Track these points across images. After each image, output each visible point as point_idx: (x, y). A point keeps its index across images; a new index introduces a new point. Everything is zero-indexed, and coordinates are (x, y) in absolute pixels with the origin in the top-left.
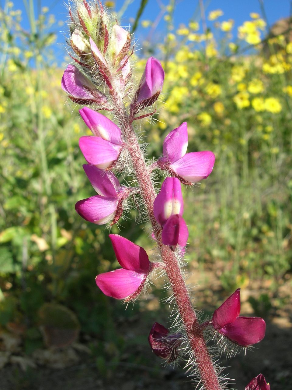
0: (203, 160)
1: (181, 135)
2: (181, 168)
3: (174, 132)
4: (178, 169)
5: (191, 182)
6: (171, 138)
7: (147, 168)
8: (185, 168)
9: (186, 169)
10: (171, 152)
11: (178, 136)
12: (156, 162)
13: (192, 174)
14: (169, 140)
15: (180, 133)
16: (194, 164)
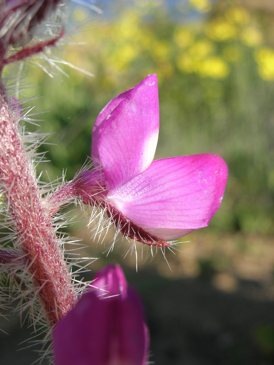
0: (199, 181)
1: (141, 110)
2: (140, 203)
3: (121, 100)
4: (131, 207)
5: (165, 238)
6: (113, 118)
7: (44, 203)
8: (149, 204)
9: (153, 207)
10: (112, 160)
11: (133, 112)
12: (70, 185)
13: (172, 224)
14: (107, 123)
15: (139, 104)
16: (175, 192)
